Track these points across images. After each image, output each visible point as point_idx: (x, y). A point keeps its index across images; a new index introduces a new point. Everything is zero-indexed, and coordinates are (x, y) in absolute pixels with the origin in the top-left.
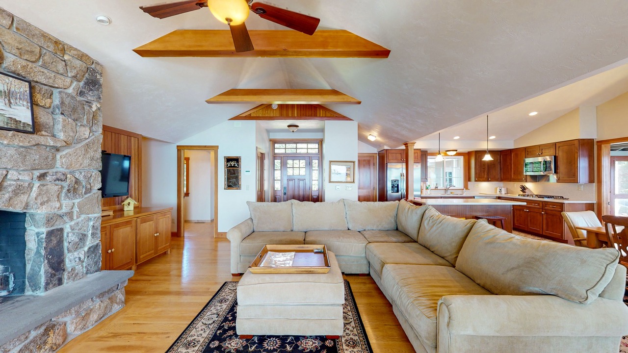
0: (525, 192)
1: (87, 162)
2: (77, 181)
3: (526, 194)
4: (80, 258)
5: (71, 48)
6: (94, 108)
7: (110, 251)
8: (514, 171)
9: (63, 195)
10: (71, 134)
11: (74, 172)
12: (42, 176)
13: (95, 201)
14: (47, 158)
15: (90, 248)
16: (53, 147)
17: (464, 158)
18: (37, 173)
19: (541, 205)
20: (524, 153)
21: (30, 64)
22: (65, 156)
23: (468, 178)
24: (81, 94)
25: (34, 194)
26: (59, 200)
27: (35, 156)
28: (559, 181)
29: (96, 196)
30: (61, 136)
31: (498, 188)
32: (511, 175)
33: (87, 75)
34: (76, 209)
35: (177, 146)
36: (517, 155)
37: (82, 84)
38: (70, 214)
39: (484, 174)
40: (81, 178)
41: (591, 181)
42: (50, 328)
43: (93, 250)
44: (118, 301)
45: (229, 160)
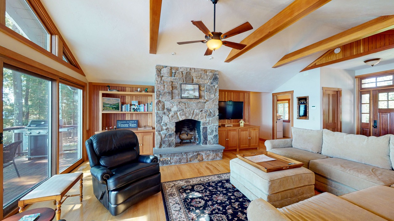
1: (213, 106)
2: (211, 112)
4: (211, 138)
5: (209, 70)
6: (216, 87)
7: (227, 139)
9: (207, 117)
10: (209, 97)
11: (210, 109)
12: (201, 111)
13: (216, 119)
14: (202, 105)
15: (214, 135)
16: (204, 102)
18: (200, 110)
21: (198, 80)
22: (207, 104)
24: (212, 83)
25: (200, 116)
26: (206, 118)
27: (199, 105)
29: (216, 118)
30: (206, 98)
33: (213, 77)
34: (210, 122)
35: (273, 94)
37: (212, 80)
38: (209, 123)
40: (212, 112)
42: (198, 154)
43: (215, 136)
44: (219, 156)
45: (300, 99)
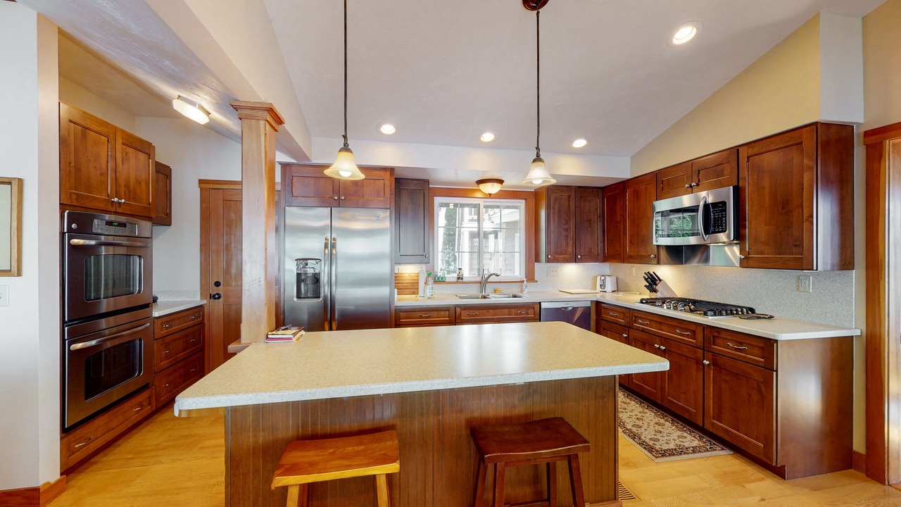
0: (655, 291)
3: (659, 295)
8: (631, 236)
17: (526, 202)
19: (700, 336)
20: (652, 189)
23: (533, 256)
28: (746, 262)
31: (599, 278)
32: (625, 247)
36: (637, 194)
39: (567, 245)
41: (845, 262)
